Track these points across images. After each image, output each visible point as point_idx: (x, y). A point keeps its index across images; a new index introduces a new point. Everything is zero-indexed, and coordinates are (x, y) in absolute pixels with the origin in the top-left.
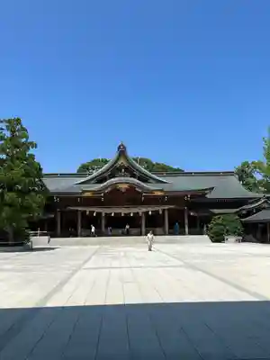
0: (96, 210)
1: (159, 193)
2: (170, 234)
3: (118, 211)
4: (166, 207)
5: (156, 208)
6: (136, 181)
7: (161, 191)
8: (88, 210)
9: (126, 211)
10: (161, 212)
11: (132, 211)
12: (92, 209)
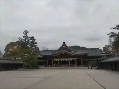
0: (57, 59)
1: (73, 55)
2: (77, 66)
3: (62, 59)
4: (76, 59)
5: (73, 59)
6: (66, 51)
7: (74, 54)
8: (55, 59)
9: (65, 60)
11: (66, 59)
12: (56, 59)
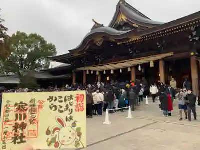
3: (108, 67)
4: (159, 57)
5: (143, 61)
10: (152, 65)
12: (90, 68)
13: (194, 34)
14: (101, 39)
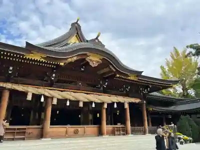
1: (132, 78)
2: (133, 132)
13: (149, 89)
14: (98, 60)
